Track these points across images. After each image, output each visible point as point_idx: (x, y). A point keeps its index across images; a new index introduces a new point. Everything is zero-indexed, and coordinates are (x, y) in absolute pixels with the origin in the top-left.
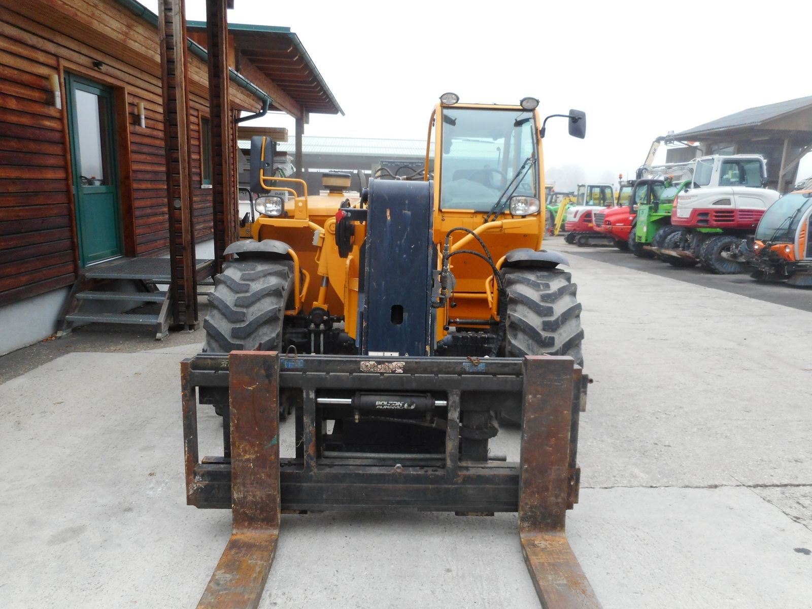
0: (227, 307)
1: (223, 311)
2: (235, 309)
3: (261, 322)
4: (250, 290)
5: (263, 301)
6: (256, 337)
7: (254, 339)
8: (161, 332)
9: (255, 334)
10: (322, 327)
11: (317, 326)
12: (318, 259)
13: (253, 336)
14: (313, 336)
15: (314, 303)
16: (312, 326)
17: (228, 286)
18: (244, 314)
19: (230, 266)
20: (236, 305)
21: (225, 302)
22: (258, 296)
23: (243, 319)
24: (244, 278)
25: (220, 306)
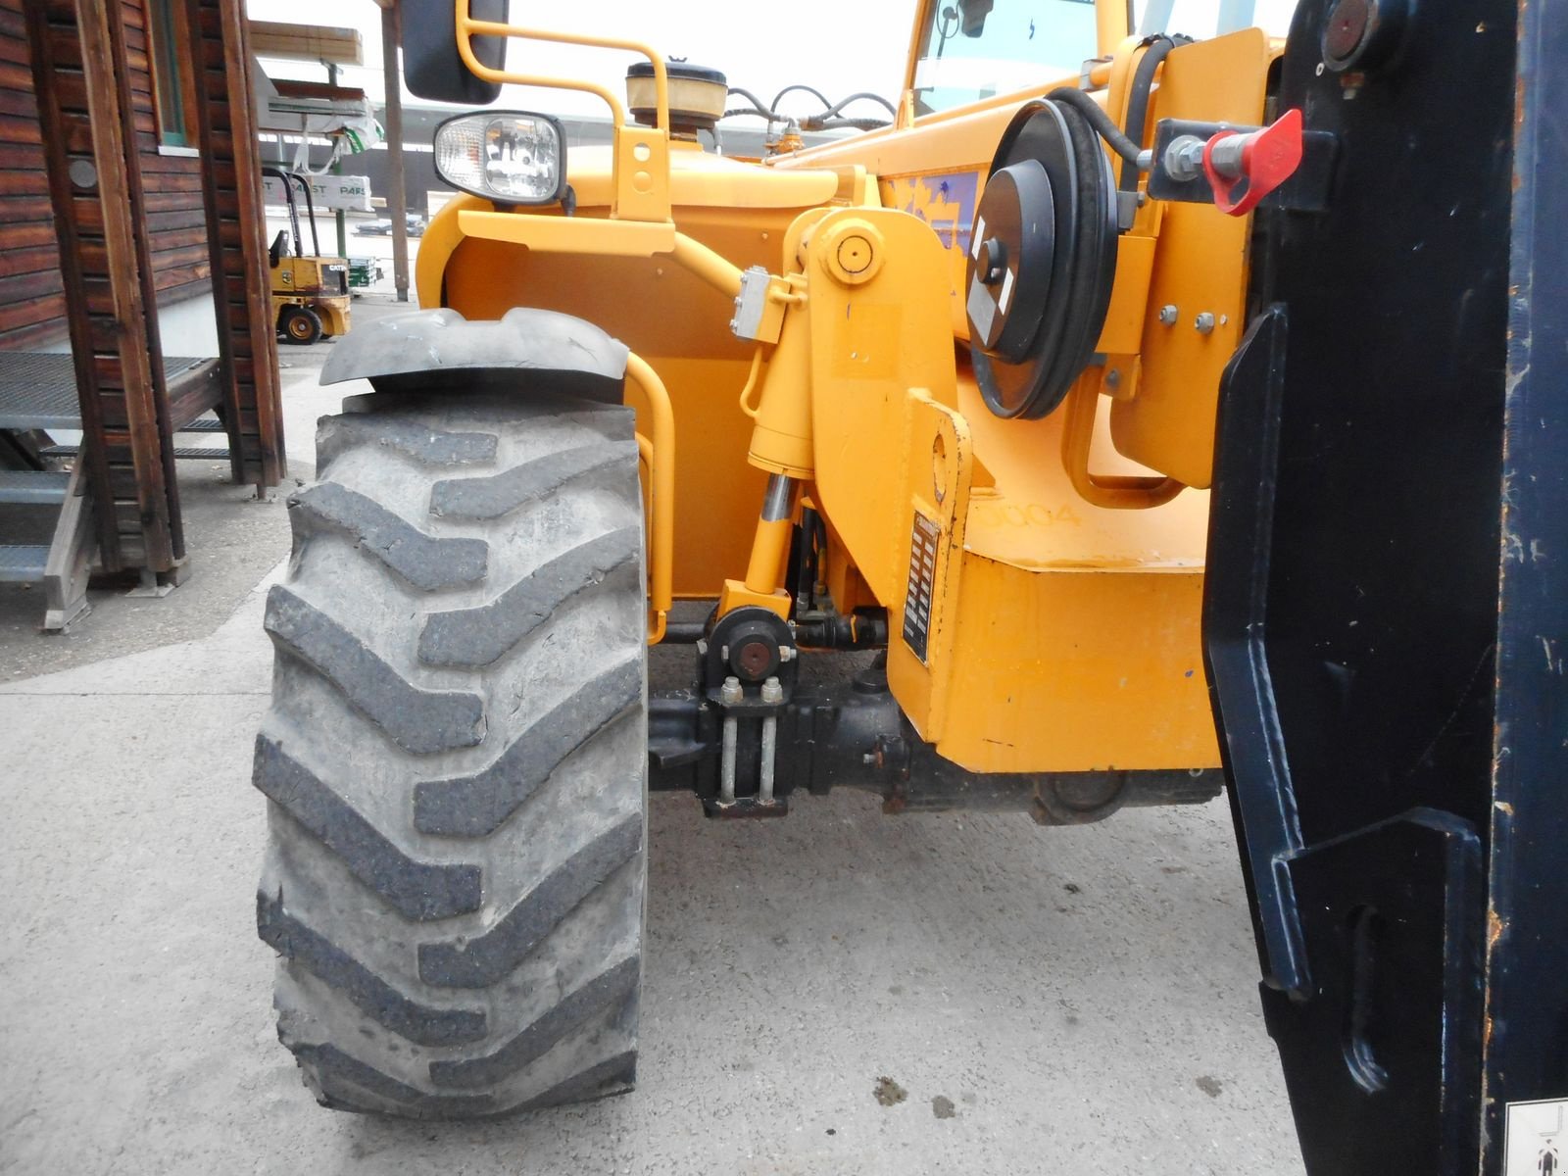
0: (381, 672)
1: (361, 694)
2: (421, 682)
3: (568, 744)
4: (491, 574)
5: (560, 629)
6: (541, 818)
7: (532, 832)
8: (59, 606)
9: (538, 806)
10: (772, 691)
11: (752, 686)
12: (755, 401)
13: (527, 819)
14: (731, 728)
15: (733, 585)
16: (732, 689)
17: (368, 554)
18: (474, 709)
19: (360, 442)
20: (425, 662)
21: (365, 643)
22: (535, 606)
23: (470, 738)
24: (450, 507)
25: (341, 671)
